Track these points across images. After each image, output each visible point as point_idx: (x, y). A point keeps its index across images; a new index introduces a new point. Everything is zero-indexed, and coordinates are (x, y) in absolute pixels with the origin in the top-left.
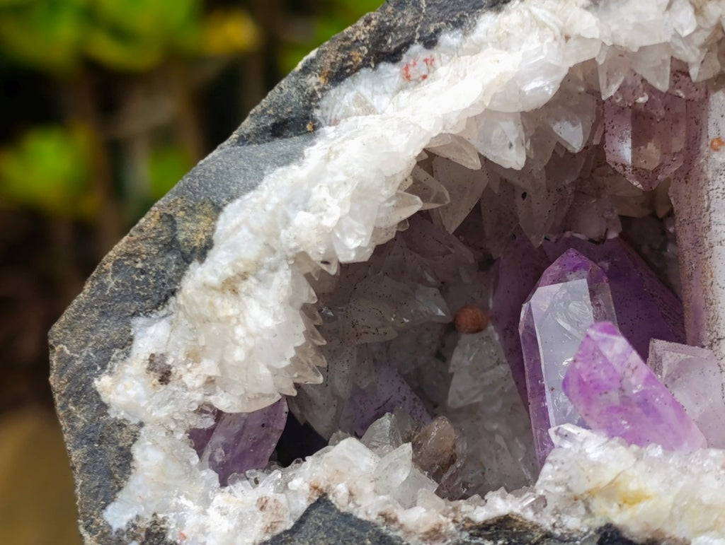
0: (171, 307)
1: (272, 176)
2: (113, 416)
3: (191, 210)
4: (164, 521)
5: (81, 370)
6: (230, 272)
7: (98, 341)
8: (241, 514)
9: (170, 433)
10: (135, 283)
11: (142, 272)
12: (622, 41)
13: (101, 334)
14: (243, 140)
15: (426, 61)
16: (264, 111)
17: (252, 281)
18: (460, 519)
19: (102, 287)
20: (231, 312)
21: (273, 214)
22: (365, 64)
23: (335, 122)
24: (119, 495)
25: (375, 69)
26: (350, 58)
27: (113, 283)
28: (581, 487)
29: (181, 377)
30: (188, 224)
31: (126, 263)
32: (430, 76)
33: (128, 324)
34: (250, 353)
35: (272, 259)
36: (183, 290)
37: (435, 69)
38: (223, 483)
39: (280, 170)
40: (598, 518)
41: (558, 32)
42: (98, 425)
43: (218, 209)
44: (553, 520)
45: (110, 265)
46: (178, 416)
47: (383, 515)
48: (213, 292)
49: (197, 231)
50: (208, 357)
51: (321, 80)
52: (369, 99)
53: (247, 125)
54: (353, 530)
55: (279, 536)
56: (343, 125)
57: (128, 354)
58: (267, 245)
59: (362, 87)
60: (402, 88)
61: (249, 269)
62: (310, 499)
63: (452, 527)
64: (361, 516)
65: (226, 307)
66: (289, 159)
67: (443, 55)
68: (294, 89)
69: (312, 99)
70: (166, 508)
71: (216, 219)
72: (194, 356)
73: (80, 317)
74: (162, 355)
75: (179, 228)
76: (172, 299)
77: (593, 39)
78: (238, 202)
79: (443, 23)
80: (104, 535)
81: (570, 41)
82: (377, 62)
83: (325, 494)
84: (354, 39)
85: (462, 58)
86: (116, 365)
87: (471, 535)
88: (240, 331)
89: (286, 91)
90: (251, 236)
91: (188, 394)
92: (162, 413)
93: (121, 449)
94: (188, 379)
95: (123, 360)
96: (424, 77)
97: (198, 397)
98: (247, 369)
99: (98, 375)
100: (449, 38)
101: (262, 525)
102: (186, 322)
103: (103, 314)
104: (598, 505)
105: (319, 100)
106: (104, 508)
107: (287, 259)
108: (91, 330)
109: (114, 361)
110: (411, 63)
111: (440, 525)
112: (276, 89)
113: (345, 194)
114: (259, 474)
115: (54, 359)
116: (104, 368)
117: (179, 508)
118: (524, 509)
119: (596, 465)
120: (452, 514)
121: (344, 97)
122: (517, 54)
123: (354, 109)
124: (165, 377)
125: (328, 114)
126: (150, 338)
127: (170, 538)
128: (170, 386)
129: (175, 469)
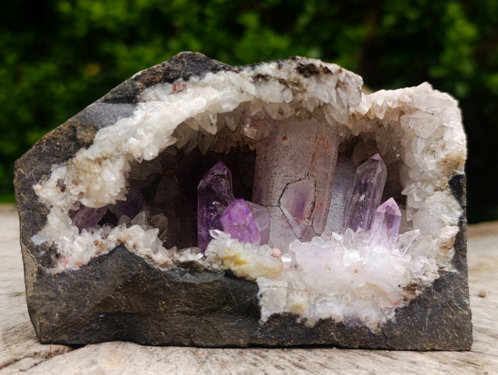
0: (69, 162)
1: (121, 121)
2: (40, 201)
3: (84, 127)
4: (57, 245)
5: (28, 180)
6: (100, 156)
7: (36, 170)
8: (87, 245)
9: (62, 211)
10: (54, 150)
11: (59, 146)
12: (264, 99)
13: (38, 167)
14: (107, 101)
15: (183, 85)
16: (117, 91)
17: (108, 161)
18: (175, 260)
19: (40, 149)
20: (97, 171)
21: (121, 136)
22: (160, 82)
23: (145, 101)
24: (39, 232)
25: (163, 84)
26: (155, 78)
27: (45, 148)
28: (221, 255)
29: (69, 190)
30: (82, 132)
31: (52, 141)
32: (184, 91)
33: (50, 166)
34: (102, 188)
35: (118, 154)
36: (77, 157)
37: (186, 89)
38: (80, 232)
39: (124, 119)
40: (226, 266)
41: (239, 89)
42: (32, 203)
43: (96, 129)
44: (209, 265)
45: (45, 141)
46: (66, 205)
47: (147, 256)
48: (91, 162)
49: (86, 136)
50: (82, 185)
51: (142, 84)
52: (159, 95)
53: (109, 95)
54: (134, 259)
55: (102, 256)
56: (149, 104)
57: (49, 178)
58: (117, 148)
59: (158, 90)
60: (173, 93)
61: (108, 156)
62: (116, 244)
63: (171, 263)
64: (138, 254)
65: (96, 169)
66: (128, 115)
67: (190, 85)
68: (130, 86)
69: (137, 91)
70: (58, 240)
71: (96, 133)
72: (76, 183)
73: (29, 159)
74: (62, 180)
75: (78, 132)
76: (70, 160)
77: (252, 95)
78: (106, 129)
79: (192, 72)
80: (31, 246)
81: (244, 93)
82: (165, 82)
83: (123, 244)
84: (157, 71)
85: (198, 88)
86: (43, 181)
87: (178, 266)
88: (99, 179)
89: (127, 85)
90: (110, 144)
91: (71, 197)
92: (61, 203)
93: (42, 215)
94: (72, 191)
95: (47, 180)
96: (181, 91)
97: (76, 199)
98: (99, 193)
99: (35, 184)
100: (193, 79)
101: (95, 251)
102: (74, 169)
103: (39, 159)
104: (226, 262)
105: (140, 92)
106: (32, 236)
107: (124, 155)
108: (34, 165)
109: (43, 179)
110: (177, 84)
111: (167, 262)
112: (123, 83)
114: (94, 230)
115: (16, 174)
116: (37, 181)
117: (63, 240)
118: (199, 259)
119: (229, 249)
120: (172, 258)
121: (150, 92)
122: (222, 93)
123: (153, 98)
124: (63, 189)
125: (143, 98)
126: (58, 173)
127: (58, 251)
128: (65, 193)
129: (63, 225)
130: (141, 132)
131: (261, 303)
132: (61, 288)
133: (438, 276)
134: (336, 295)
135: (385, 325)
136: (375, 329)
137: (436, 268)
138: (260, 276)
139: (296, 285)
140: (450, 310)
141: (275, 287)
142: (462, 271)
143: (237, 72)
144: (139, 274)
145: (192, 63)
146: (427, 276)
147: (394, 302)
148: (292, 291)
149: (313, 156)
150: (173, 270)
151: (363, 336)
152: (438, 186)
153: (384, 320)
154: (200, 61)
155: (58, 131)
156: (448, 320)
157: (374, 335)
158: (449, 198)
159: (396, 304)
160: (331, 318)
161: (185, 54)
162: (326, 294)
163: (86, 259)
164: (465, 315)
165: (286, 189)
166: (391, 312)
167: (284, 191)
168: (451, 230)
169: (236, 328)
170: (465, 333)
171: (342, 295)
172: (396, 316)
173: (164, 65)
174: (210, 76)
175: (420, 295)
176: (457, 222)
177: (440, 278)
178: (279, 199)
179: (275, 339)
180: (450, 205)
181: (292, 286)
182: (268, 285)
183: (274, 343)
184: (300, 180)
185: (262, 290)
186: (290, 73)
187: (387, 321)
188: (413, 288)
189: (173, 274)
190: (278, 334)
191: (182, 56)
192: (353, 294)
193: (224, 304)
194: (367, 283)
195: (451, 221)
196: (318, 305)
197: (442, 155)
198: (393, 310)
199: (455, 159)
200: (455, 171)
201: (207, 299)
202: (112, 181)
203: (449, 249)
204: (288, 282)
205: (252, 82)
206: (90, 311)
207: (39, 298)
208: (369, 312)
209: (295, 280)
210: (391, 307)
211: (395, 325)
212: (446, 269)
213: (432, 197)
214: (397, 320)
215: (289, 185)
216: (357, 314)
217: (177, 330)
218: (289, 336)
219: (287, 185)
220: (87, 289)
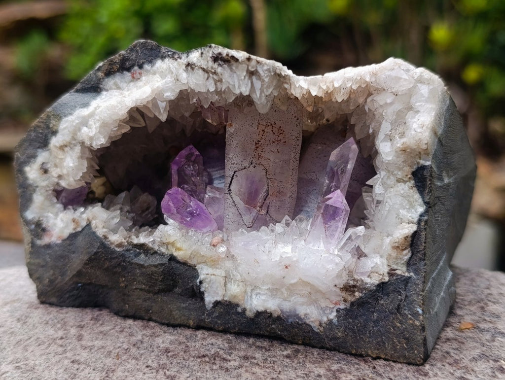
0: (49, 148)
1: (78, 111)
2: (29, 182)
3: (55, 117)
4: (42, 220)
5: (22, 162)
6: (62, 144)
7: (28, 154)
8: (67, 222)
9: (47, 191)
10: (39, 137)
11: (41, 133)
13: (29, 152)
14: (77, 91)
15: (139, 73)
16: (85, 82)
17: (68, 148)
20: (62, 157)
21: (75, 126)
22: (118, 71)
23: (107, 90)
24: (30, 208)
25: (122, 73)
26: (113, 68)
27: (33, 135)
28: (165, 241)
29: (51, 172)
30: (53, 122)
31: (37, 129)
33: (37, 151)
34: (68, 172)
35: (75, 142)
36: (51, 144)
37: (142, 77)
38: (64, 209)
39: (81, 109)
40: (170, 251)
41: (175, 77)
43: (61, 119)
44: (158, 248)
45: (32, 128)
46: (49, 185)
47: (104, 236)
48: (58, 149)
49: (55, 125)
50: (59, 167)
51: (103, 74)
52: (119, 84)
53: (79, 86)
54: (95, 238)
55: (77, 232)
56: (110, 92)
57: (35, 161)
58: (73, 137)
59: (117, 79)
60: (132, 81)
61: (67, 144)
62: (86, 223)
63: (126, 244)
64: (98, 234)
65: (61, 155)
66: (86, 105)
67: (145, 72)
68: (94, 76)
69: (99, 81)
70: (43, 216)
71: (60, 122)
72: (56, 166)
73: (24, 144)
74: (46, 163)
75: (51, 121)
77: (185, 83)
78: (67, 118)
79: (145, 60)
80: (25, 220)
81: (178, 82)
82: (123, 71)
83: (90, 223)
84: (115, 61)
85: (150, 76)
86: (32, 164)
87: (133, 247)
88: (65, 164)
89: (92, 76)
90: (68, 133)
91: (53, 178)
92: (44, 184)
93: (31, 194)
94: (53, 173)
95: (34, 163)
96: (139, 79)
97: (56, 180)
98: (67, 176)
99: (26, 166)
100: (147, 67)
101: (73, 227)
103: (30, 145)
104: (170, 247)
105: (101, 82)
106: (26, 211)
107: (80, 143)
108: (27, 149)
109: (31, 162)
110: (135, 73)
111: (122, 243)
112: (89, 74)
113: (98, 125)
114: (77, 208)
116: (28, 164)
117: (46, 217)
118: (149, 242)
119: (170, 236)
120: (128, 239)
121: (110, 82)
122: (164, 81)
123: (113, 87)
124: (46, 171)
125: (105, 87)
126: (42, 157)
127: (44, 226)
128: (48, 175)
129: (47, 203)
130: (91, 122)
131: (202, 289)
132: (49, 258)
133: (387, 279)
134: (269, 288)
135: (326, 325)
136: (317, 327)
137: (386, 270)
138: (199, 263)
139: (233, 275)
140: (398, 318)
141: (214, 275)
142: (418, 275)
143: (176, 60)
144: (99, 252)
145: (145, 52)
146: (371, 278)
147: (334, 302)
148: (230, 280)
149: (256, 143)
150: (127, 250)
151: (305, 332)
152: (400, 177)
153: (325, 319)
154: (151, 49)
155: (41, 120)
156: (396, 328)
157: (317, 333)
158: (412, 191)
159: (336, 304)
160: (266, 311)
161: (139, 43)
162: (260, 286)
163: (66, 233)
164: (416, 325)
165: (234, 177)
166: (332, 312)
167: (232, 178)
168: (406, 228)
169: (186, 309)
170: (415, 344)
171: (276, 289)
172: (337, 316)
173: (120, 55)
174: (159, 64)
175: (361, 298)
176: (416, 220)
177: (389, 281)
178: (229, 187)
179: (221, 325)
180: (412, 199)
181: (230, 275)
182: (207, 272)
183: (221, 328)
184: (245, 168)
185: (202, 277)
186: (208, 62)
187: (329, 320)
188: (352, 289)
189: (127, 254)
190: (223, 320)
191: (136, 44)
192: (288, 289)
193: (175, 286)
194: (300, 279)
195: (410, 218)
196: (254, 296)
197: (399, 143)
198: (335, 310)
199: (415, 147)
200: (419, 161)
201: (157, 280)
202: (71, 167)
203: (403, 250)
204: (226, 271)
205: (185, 71)
206: (70, 279)
207: (34, 264)
208: (308, 310)
209: (232, 270)
210: (332, 307)
211: (336, 326)
212: (398, 272)
213: (392, 190)
214: (338, 321)
215: (237, 173)
216: (295, 310)
217: (139, 305)
218: (233, 323)
219: (235, 172)
220: (67, 260)
